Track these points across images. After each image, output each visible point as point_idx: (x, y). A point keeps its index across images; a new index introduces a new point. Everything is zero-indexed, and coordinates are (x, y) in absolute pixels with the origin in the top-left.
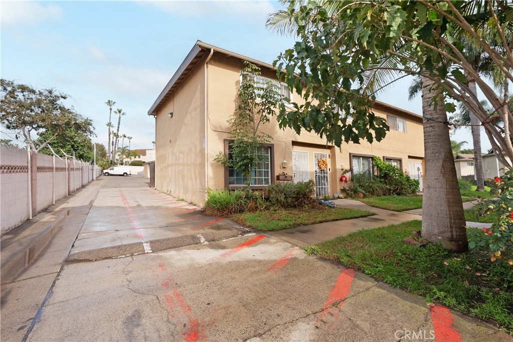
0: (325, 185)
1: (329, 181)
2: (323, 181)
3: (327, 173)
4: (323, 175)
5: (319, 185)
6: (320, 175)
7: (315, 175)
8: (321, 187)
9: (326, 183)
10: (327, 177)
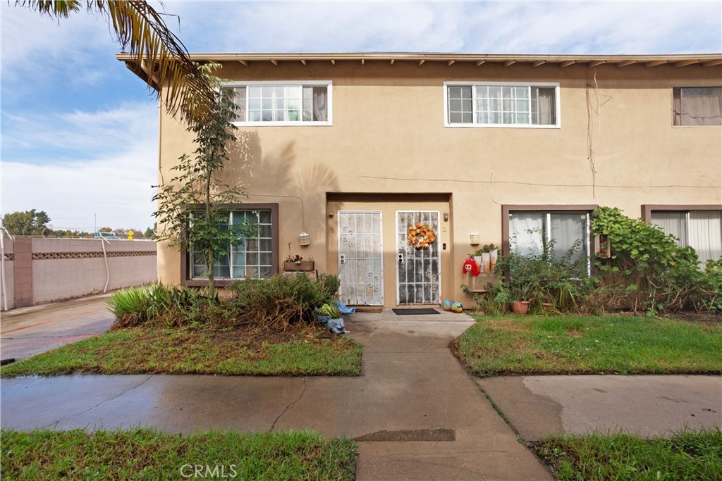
0: (427, 279)
1: (440, 271)
2: (422, 272)
3: (435, 254)
4: (422, 259)
5: (411, 280)
6: (414, 258)
7: (398, 259)
8: (414, 284)
9: (431, 276)
10: (435, 264)
